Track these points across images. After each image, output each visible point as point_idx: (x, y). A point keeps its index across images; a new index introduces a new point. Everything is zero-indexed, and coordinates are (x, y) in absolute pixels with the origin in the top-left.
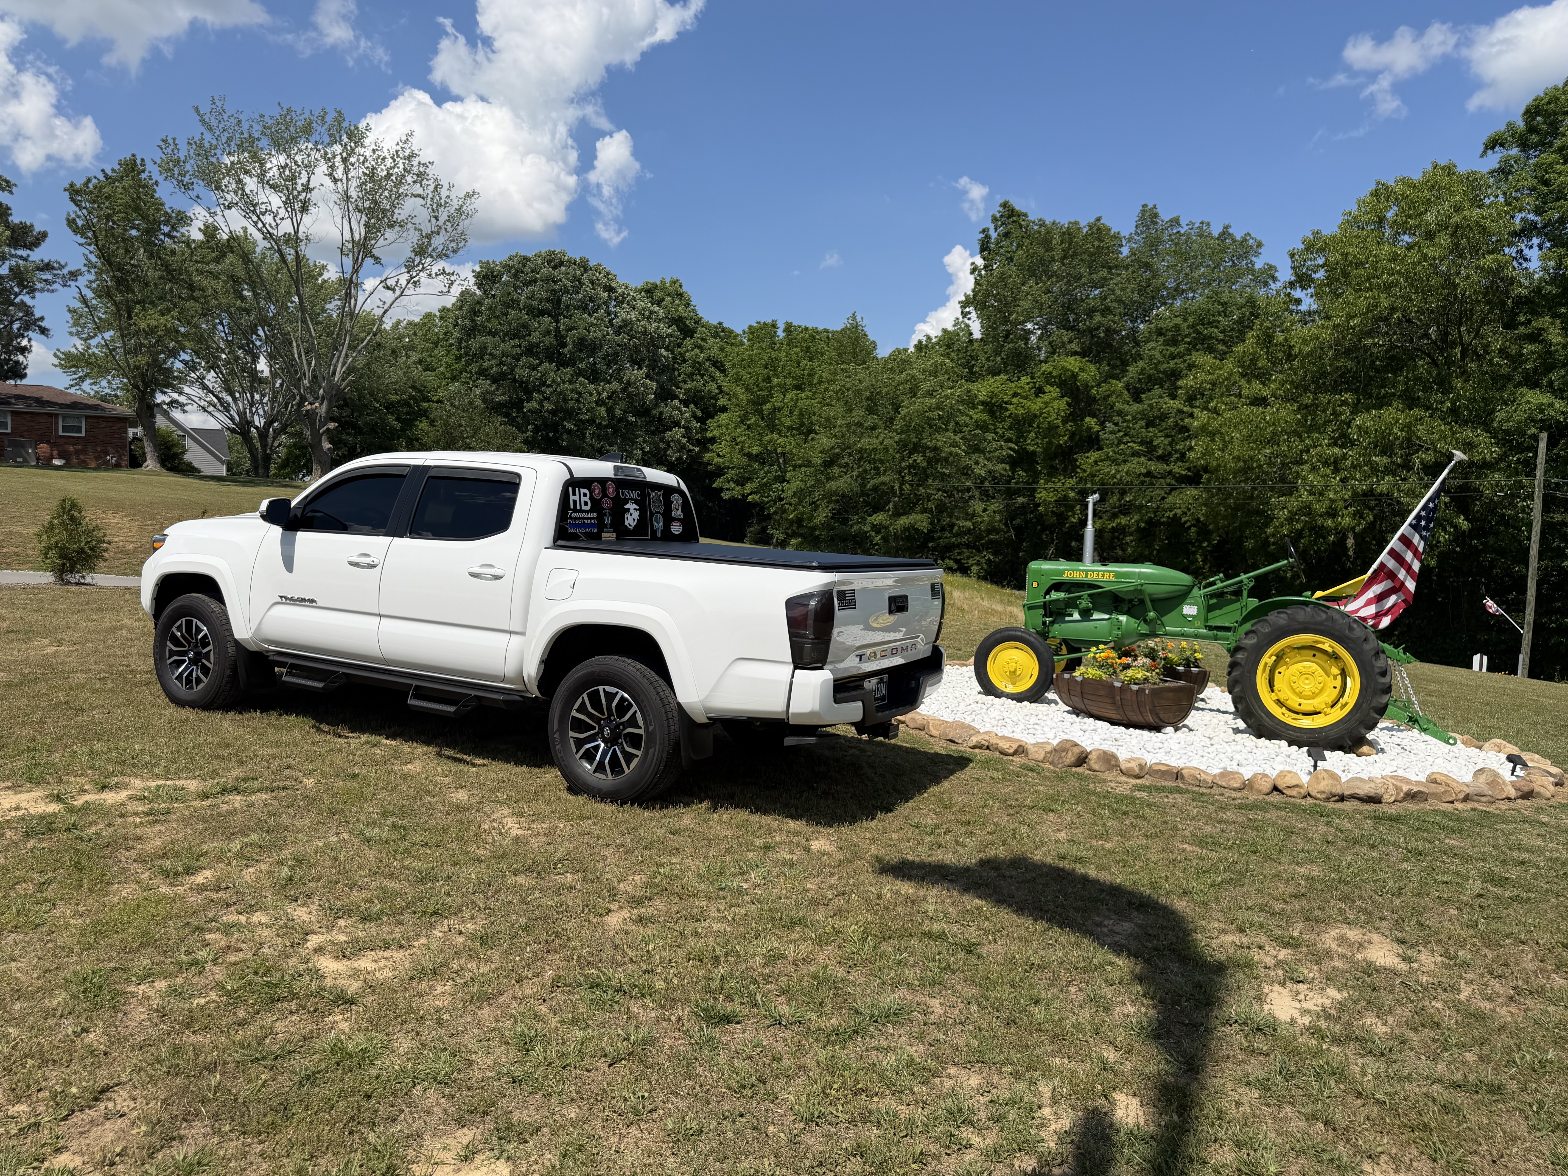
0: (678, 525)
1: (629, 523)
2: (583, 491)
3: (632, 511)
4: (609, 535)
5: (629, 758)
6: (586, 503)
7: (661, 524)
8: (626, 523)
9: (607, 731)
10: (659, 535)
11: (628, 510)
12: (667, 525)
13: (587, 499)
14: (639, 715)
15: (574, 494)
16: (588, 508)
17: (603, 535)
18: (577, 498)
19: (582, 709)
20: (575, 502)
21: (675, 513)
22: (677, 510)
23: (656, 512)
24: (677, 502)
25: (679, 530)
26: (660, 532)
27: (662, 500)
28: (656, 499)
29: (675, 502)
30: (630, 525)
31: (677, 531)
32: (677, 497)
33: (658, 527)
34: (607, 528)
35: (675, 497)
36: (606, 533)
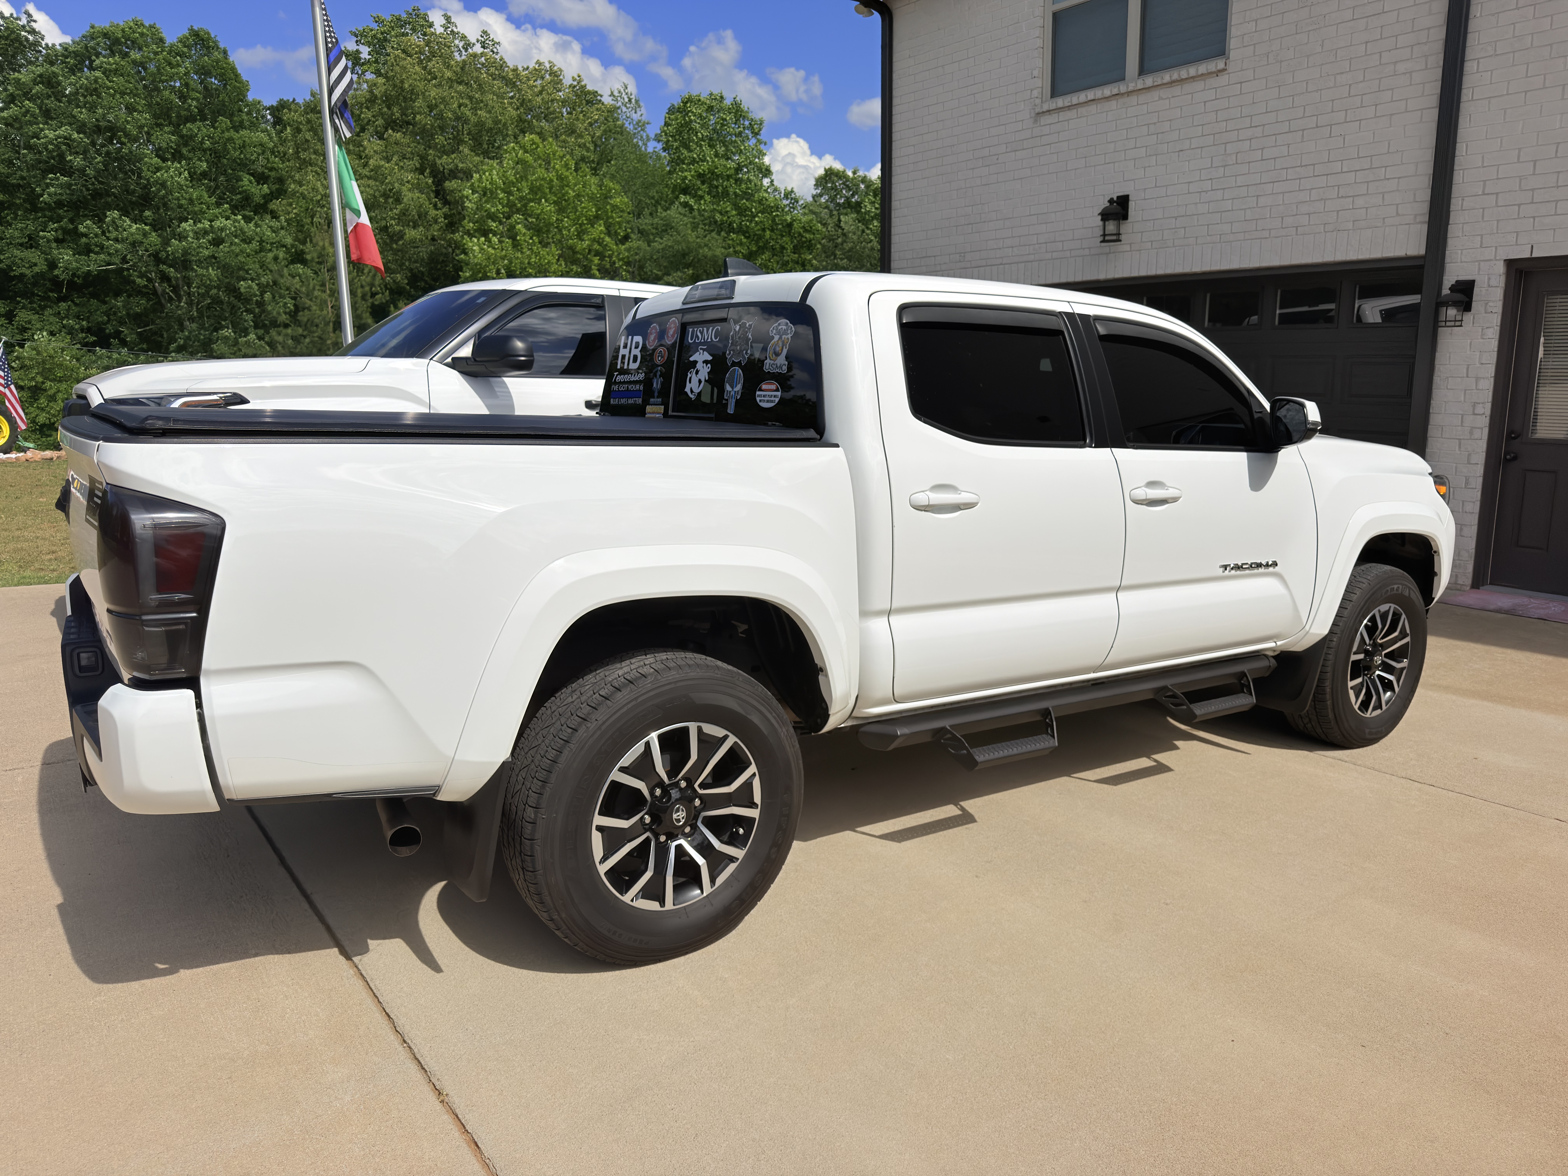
0: (773, 387)
1: (691, 389)
3: (699, 365)
4: (654, 409)
7: (739, 387)
8: (687, 388)
10: (731, 410)
12: (750, 390)
13: (637, 352)
16: (638, 365)
17: (647, 409)
21: (772, 362)
22: (777, 354)
23: (734, 364)
24: (780, 338)
25: (773, 399)
26: (733, 404)
27: (750, 336)
28: (739, 338)
29: (777, 338)
30: (692, 391)
31: (768, 401)
32: (784, 327)
33: (733, 393)
34: (654, 398)
35: (780, 327)
36: (651, 405)
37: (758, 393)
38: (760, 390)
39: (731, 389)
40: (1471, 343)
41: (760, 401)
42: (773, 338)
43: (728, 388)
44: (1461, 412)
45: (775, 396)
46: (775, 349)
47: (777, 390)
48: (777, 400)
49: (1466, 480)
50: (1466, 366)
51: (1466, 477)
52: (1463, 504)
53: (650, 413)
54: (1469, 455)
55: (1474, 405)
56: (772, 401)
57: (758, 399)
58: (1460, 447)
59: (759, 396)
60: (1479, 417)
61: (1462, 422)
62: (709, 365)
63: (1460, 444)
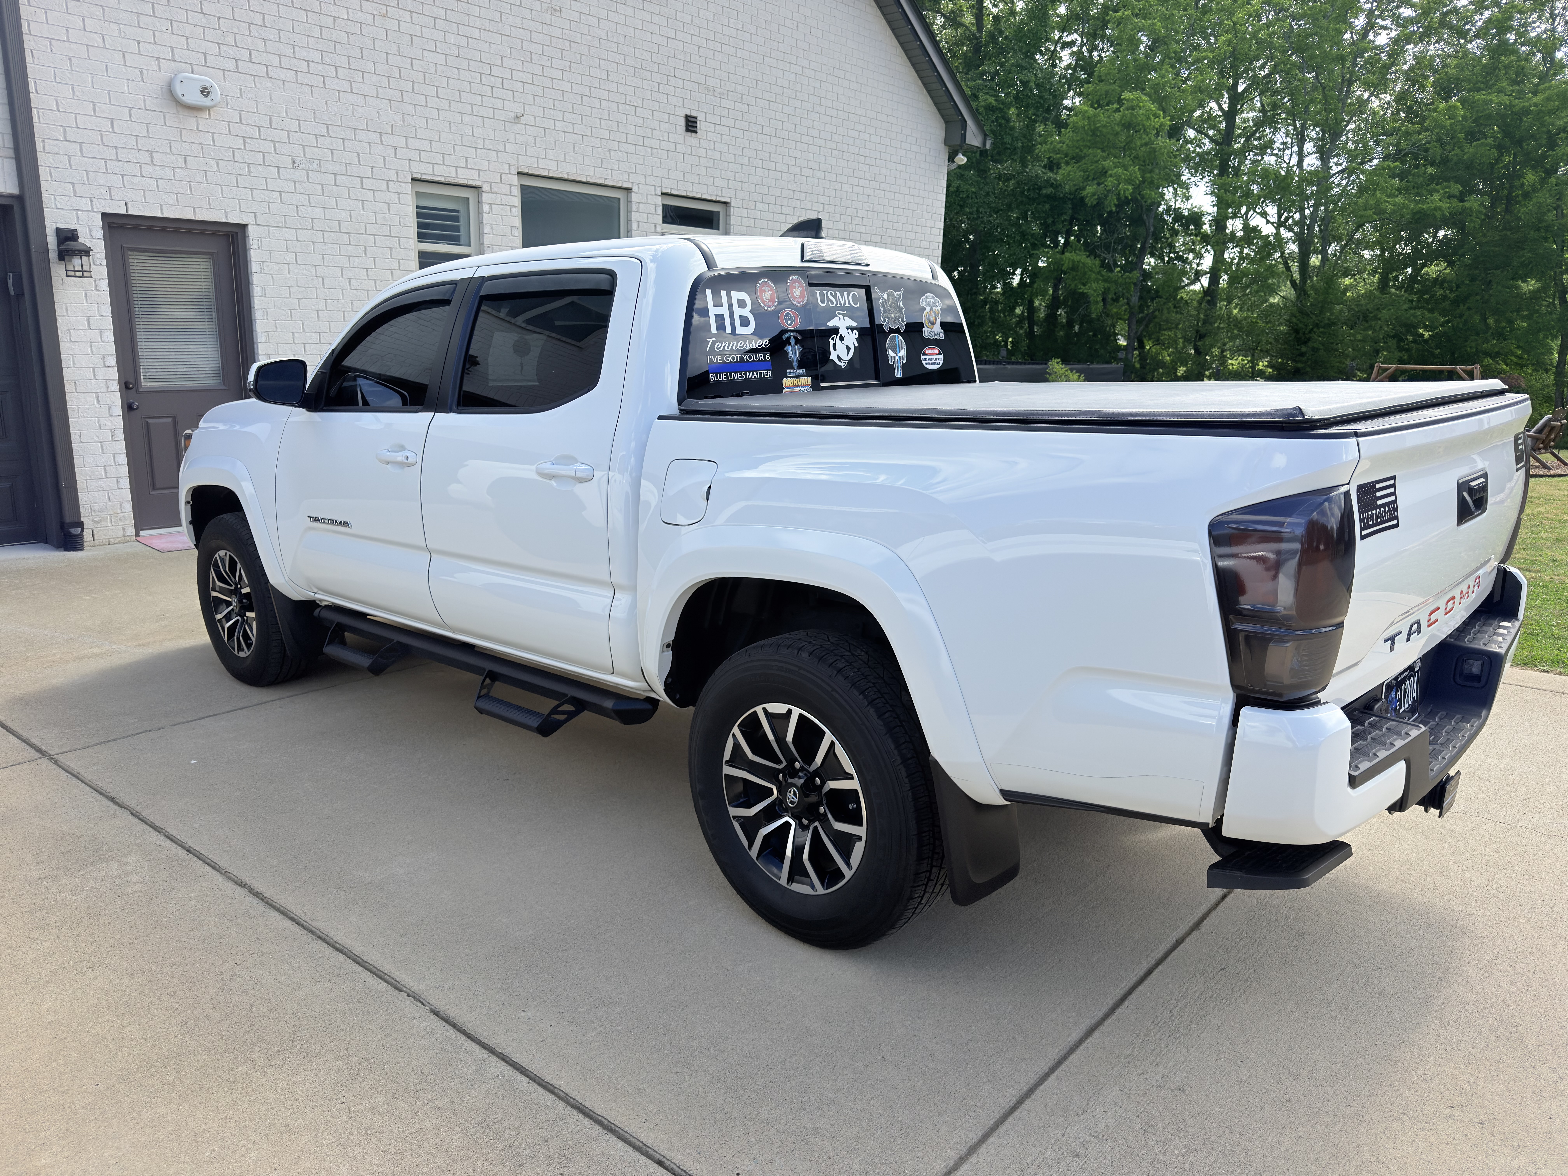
0: (936, 351)
1: (838, 356)
2: (736, 295)
3: (843, 331)
4: (796, 381)
5: (845, 843)
6: (745, 322)
7: (903, 353)
8: (833, 356)
9: (792, 797)
10: (899, 374)
11: (835, 331)
12: (914, 354)
13: (746, 312)
14: (839, 750)
15: (718, 304)
16: (751, 329)
17: (786, 382)
18: (724, 311)
19: (738, 758)
20: (720, 318)
21: (930, 330)
22: (933, 324)
23: (892, 331)
24: (931, 309)
25: (937, 361)
26: (900, 368)
27: (901, 305)
28: (890, 306)
29: (928, 309)
30: (840, 359)
31: (933, 364)
32: (932, 300)
33: (897, 358)
34: (793, 368)
35: (928, 300)
36: (790, 377)
37: (923, 357)
38: (925, 354)
39: (895, 355)
40: (86, 294)
41: (926, 364)
42: (925, 309)
43: (891, 353)
44: (92, 365)
45: (939, 359)
46: (929, 319)
47: (940, 354)
48: (941, 362)
49: (112, 433)
50: (86, 318)
51: (111, 429)
52: (114, 457)
53: (788, 387)
54: (110, 408)
55: (104, 357)
56: (937, 364)
57: (924, 363)
58: (98, 401)
59: (924, 359)
60: (110, 369)
61: (95, 375)
62: (855, 331)
63: (98, 398)
